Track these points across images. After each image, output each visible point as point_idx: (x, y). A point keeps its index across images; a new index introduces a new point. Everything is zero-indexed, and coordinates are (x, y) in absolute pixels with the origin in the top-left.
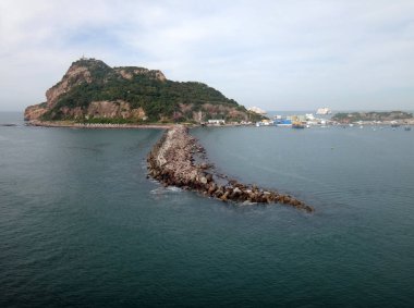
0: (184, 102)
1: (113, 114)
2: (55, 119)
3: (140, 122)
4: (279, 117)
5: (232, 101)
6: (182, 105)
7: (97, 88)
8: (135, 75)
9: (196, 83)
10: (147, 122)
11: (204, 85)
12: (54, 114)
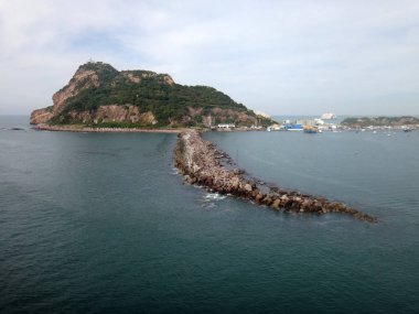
0: (194, 107)
1: (122, 118)
2: (63, 123)
3: (150, 126)
4: (288, 122)
5: (241, 105)
6: (191, 109)
7: (105, 92)
8: (143, 79)
9: (205, 88)
10: (157, 126)
11: (213, 89)
12: (62, 118)
